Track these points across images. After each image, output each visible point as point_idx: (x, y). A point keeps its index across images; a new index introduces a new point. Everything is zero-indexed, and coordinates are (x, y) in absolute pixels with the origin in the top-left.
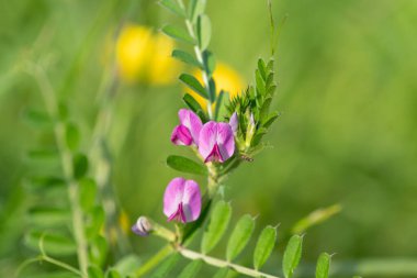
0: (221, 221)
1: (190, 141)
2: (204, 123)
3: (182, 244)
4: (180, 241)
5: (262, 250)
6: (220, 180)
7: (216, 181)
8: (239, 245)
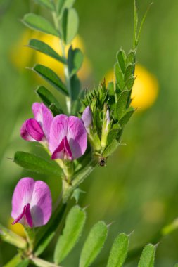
0: (75, 228)
1: (41, 137)
2: (55, 116)
3: (33, 252)
4: (31, 249)
5: (115, 260)
6: (74, 183)
7: (70, 184)
8: (92, 254)
